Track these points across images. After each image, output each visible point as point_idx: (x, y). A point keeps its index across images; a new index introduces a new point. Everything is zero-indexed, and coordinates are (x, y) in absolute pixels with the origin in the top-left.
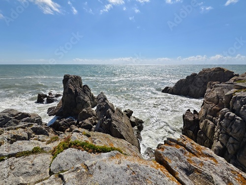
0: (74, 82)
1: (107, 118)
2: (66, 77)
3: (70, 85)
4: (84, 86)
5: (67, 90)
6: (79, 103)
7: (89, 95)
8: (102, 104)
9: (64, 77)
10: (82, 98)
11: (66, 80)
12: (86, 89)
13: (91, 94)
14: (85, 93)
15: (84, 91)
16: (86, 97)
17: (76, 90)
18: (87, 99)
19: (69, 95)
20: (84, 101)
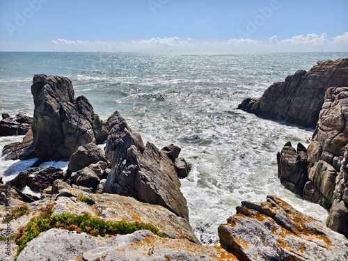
0: (58, 91)
1: (128, 163)
2: (39, 80)
3: (48, 96)
4: (79, 98)
5: (42, 107)
6: (70, 134)
7: (90, 118)
8: (117, 136)
9: (34, 79)
10: (76, 124)
11: (39, 85)
12: (82, 105)
13: (93, 115)
14: (81, 113)
15: (79, 110)
16: (84, 122)
17: (61, 109)
18: (86, 125)
19: (46, 118)
20: (80, 130)
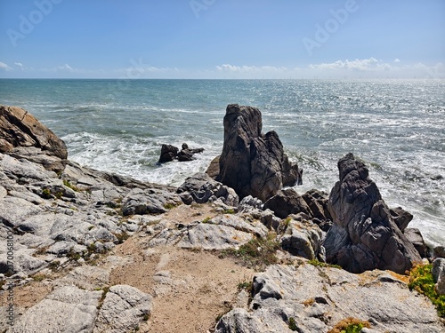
0: (249, 123)
1: (375, 223)
2: (233, 111)
3: (241, 129)
4: (269, 134)
5: (234, 141)
6: (258, 174)
7: (279, 158)
8: (357, 185)
9: (228, 109)
10: (265, 163)
11: (232, 114)
12: (272, 140)
13: (282, 154)
14: (271, 151)
15: (269, 147)
16: (274, 162)
17: (252, 144)
18: (275, 166)
19: (237, 153)
20: (269, 170)
